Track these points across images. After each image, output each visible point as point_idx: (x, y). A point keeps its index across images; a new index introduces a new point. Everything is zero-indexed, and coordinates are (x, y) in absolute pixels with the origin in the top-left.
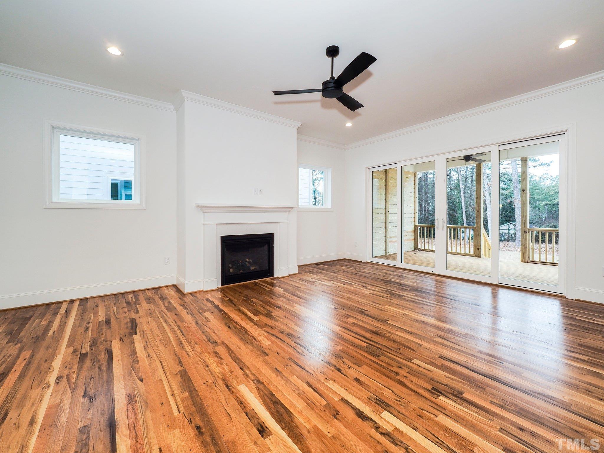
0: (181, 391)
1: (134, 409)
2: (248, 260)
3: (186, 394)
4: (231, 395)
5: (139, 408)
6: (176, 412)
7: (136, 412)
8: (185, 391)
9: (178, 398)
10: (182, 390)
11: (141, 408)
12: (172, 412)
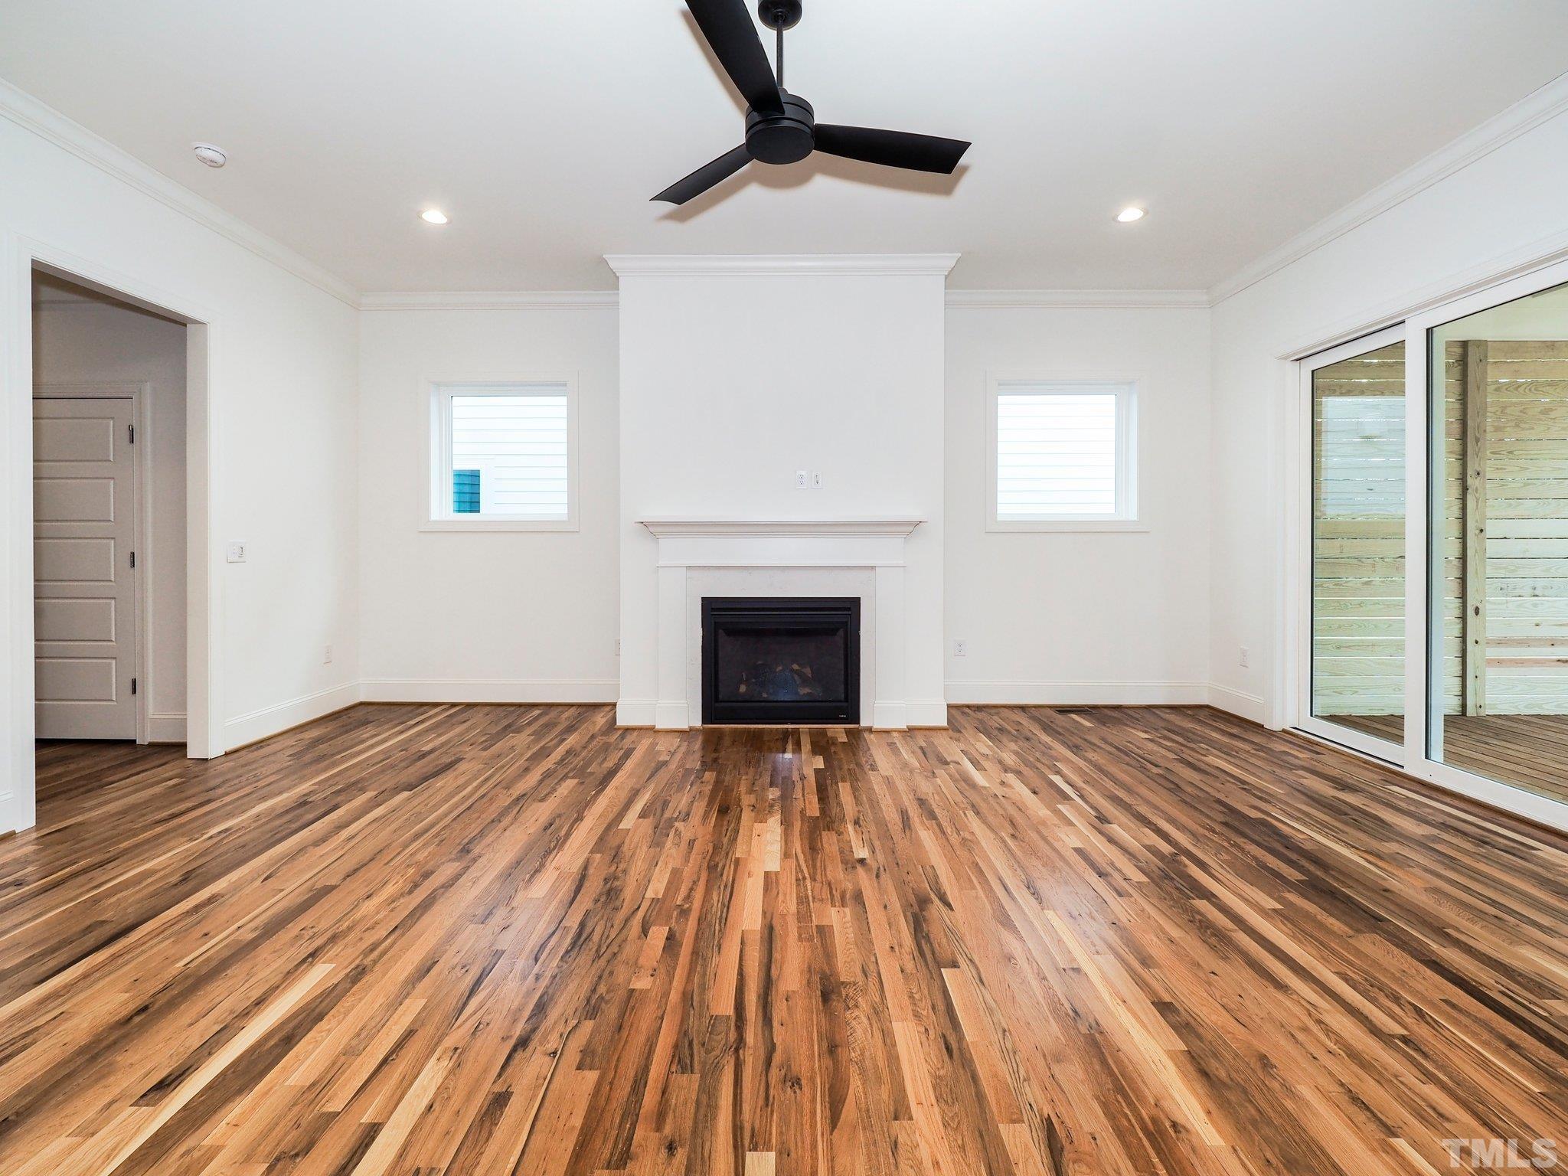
2: (795, 667)
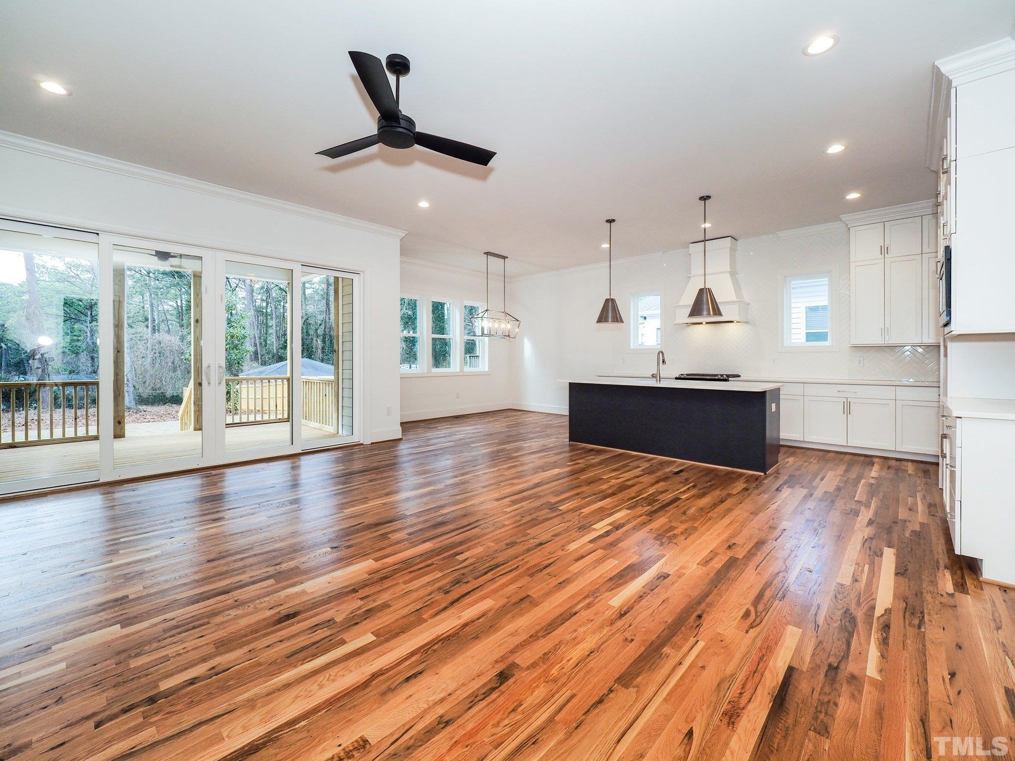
0: (665, 659)
1: (741, 694)
3: (666, 650)
4: (635, 608)
5: (734, 689)
6: (701, 644)
7: (741, 687)
8: (662, 654)
9: (680, 655)
10: (663, 658)
11: (731, 687)
12: (702, 649)
